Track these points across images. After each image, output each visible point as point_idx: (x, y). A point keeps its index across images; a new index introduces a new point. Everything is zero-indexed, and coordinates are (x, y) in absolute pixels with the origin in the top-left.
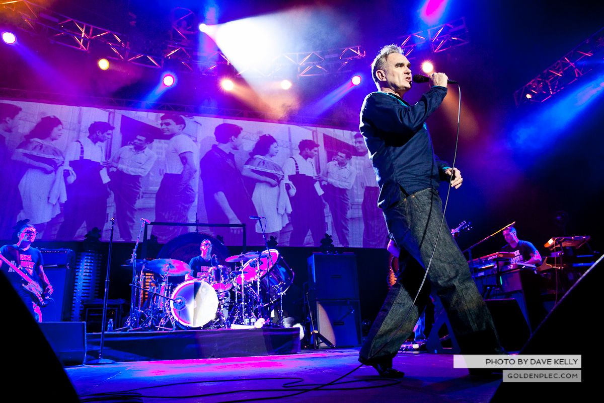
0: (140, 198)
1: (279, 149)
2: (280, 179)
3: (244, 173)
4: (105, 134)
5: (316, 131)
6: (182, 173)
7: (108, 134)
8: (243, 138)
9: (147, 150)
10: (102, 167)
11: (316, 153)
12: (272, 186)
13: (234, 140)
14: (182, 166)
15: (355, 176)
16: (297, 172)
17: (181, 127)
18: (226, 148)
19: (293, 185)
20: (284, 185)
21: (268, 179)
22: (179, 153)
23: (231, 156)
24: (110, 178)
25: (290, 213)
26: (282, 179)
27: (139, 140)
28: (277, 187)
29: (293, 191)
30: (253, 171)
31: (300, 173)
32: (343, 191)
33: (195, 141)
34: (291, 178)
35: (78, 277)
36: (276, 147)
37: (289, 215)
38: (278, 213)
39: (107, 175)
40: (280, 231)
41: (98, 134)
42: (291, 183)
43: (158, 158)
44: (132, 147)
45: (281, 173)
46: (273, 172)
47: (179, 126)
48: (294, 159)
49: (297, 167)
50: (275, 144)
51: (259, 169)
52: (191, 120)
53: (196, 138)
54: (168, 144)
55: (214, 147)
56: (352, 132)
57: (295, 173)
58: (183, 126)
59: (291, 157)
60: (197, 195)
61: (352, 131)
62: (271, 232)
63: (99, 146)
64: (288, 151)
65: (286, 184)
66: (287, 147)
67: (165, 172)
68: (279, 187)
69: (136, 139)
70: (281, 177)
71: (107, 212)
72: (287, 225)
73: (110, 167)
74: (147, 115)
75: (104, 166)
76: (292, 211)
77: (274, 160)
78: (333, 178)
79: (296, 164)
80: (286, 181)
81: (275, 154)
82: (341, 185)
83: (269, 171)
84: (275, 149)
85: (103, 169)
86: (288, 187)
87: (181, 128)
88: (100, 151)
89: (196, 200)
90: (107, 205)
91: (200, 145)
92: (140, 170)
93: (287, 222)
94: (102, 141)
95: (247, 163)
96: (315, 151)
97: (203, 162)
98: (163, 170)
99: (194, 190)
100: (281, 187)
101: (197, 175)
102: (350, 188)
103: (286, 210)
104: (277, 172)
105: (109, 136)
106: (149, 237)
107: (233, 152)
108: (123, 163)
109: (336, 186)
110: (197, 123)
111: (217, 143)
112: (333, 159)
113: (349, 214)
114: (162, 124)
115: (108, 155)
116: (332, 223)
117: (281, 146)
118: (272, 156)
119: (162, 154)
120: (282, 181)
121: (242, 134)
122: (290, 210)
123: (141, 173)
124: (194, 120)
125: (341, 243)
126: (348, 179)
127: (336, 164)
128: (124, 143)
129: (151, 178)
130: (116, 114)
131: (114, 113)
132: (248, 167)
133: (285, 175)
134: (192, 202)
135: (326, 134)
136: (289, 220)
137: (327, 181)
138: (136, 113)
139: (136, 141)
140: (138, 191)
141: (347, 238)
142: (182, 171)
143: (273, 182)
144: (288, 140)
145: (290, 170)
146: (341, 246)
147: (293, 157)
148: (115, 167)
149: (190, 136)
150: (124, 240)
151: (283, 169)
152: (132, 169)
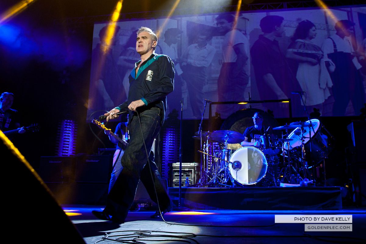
1: (317, 31)
2: (320, 58)
3: (288, 56)
4: (176, 38)
5: (351, 12)
7: (179, 37)
8: (284, 26)
9: (208, 46)
12: (313, 64)
13: (277, 29)
14: (236, 56)
16: (335, 50)
18: (270, 36)
19: (332, 62)
20: (324, 63)
21: (310, 59)
22: (233, 45)
23: (275, 43)
24: (182, 70)
25: (331, 87)
26: (322, 58)
27: (202, 39)
28: (318, 65)
29: (333, 68)
30: (295, 53)
31: (338, 51)
33: (245, 34)
34: (330, 56)
35: (165, 146)
36: (314, 30)
37: (330, 89)
38: (320, 88)
39: (180, 68)
40: (323, 103)
41: (171, 38)
42: (330, 60)
43: (217, 51)
44: (196, 45)
45: (320, 52)
46: (314, 52)
47: (231, 23)
48: (331, 39)
49: (335, 46)
50: (314, 28)
51: (301, 51)
53: (245, 31)
54: (224, 39)
55: (261, 37)
57: (333, 52)
59: (329, 38)
60: (250, 78)
62: (315, 104)
63: (172, 47)
64: (325, 33)
65: (326, 62)
66: (324, 29)
67: (223, 62)
68: (320, 65)
69: (199, 38)
70: (321, 56)
71: (182, 97)
72: (329, 97)
73: (182, 62)
74: (206, 18)
75: (178, 62)
76: (332, 85)
77: (314, 42)
79: (334, 43)
80: (326, 59)
81: (314, 37)
83: (310, 52)
84: (314, 32)
86: (328, 64)
87: (232, 25)
89: (250, 82)
90: (182, 91)
91: (249, 37)
92: (204, 62)
93: (329, 95)
94: (174, 43)
95: (289, 47)
97: (252, 50)
98: (221, 60)
99: (248, 74)
100: (322, 64)
101: (249, 61)
103: (327, 84)
104: (317, 52)
105: (179, 39)
107: (277, 39)
108: (191, 58)
111: (263, 33)
114: (217, 24)
117: (319, 29)
118: (311, 38)
119: (219, 48)
120: (322, 60)
121: (284, 23)
122: (331, 84)
123: (205, 65)
129: (212, 68)
130: (183, 21)
131: (181, 20)
132: (291, 50)
133: (324, 54)
134: (247, 84)
135: (361, 12)
136: (331, 93)
137: (364, 56)
138: (197, 18)
139: (199, 40)
140: (203, 79)
142: (236, 60)
143: (314, 61)
144: (325, 23)
145: (328, 49)
147: (331, 37)
148: (185, 62)
151: (322, 49)
152: (198, 62)
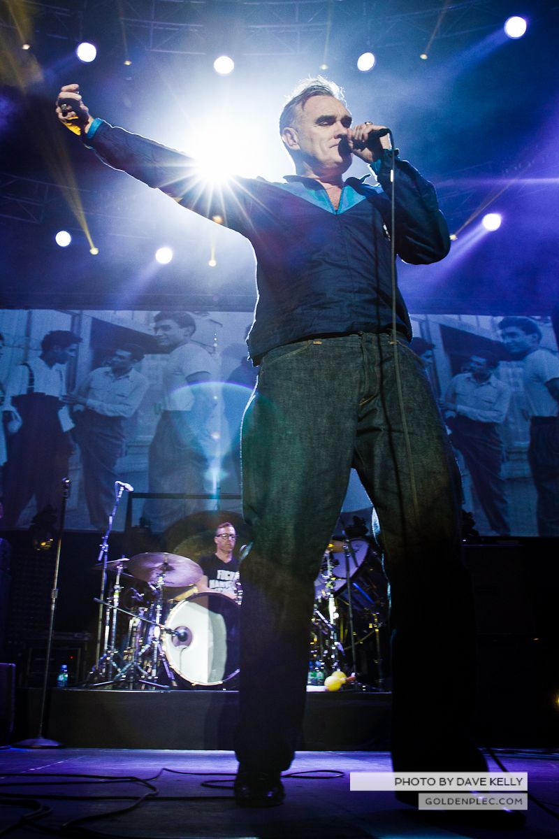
0: (124, 455)
4: (67, 351)
5: (426, 321)
6: (193, 408)
7: (72, 350)
9: (133, 373)
10: (61, 405)
11: (430, 360)
14: (193, 399)
15: (508, 399)
17: (188, 331)
22: (187, 375)
24: (74, 422)
27: (121, 357)
32: (488, 427)
39: (68, 417)
41: (56, 351)
43: (152, 385)
44: (109, 369)
47: (183, 330)
52: (205, 318)
53: (214, 348)
54: (167, 360)
56: (495, 318)
58: (191, 329)
60: (218, 447)
61: (495, 315)
63: (56, 370)
67: (163, 408)
69: (116, 355)
73: (74, 404)
74: (133, 315)
75: (65, 403)
78: (465, 404)
82: (481, 416)
85: (64, 408)
87: (188, 333)
88: (59, 378)
89: (218, 455)
90: (70, 468)
91: (220, 358)
92: (122, 407)
94: (62, 362)
96: (428, 357)
98: (160, 405)
101: (219, 411)
102: (501, 420)
105: (73, 354)
106: (135, 522)
108: (95, 397)
109: (473, 419)
110: (216, 322)
112: (462, 368)
113: (505, 470)
114: (156, 329)
115: (71, 384)
116: (472, 489)
119: (157, 378)
123: (123, 412)
124: (208, 318)
125: (494, 527)
126: (495, 404)
127: (469, 379)
128: (96, 364)
129: (140, 421)
130: (84, 317)
131: (80, 315)
135: (446, 324)
137: (455, 410)
138: (115, 313)
139: (115, 359)
140: (119, 443)
141: (506, 519)
142: (191, 404)
146: (493, 534)
148: (82, 404)
149: (203, 345)
150: (96, 529)
152: (110, 406)
